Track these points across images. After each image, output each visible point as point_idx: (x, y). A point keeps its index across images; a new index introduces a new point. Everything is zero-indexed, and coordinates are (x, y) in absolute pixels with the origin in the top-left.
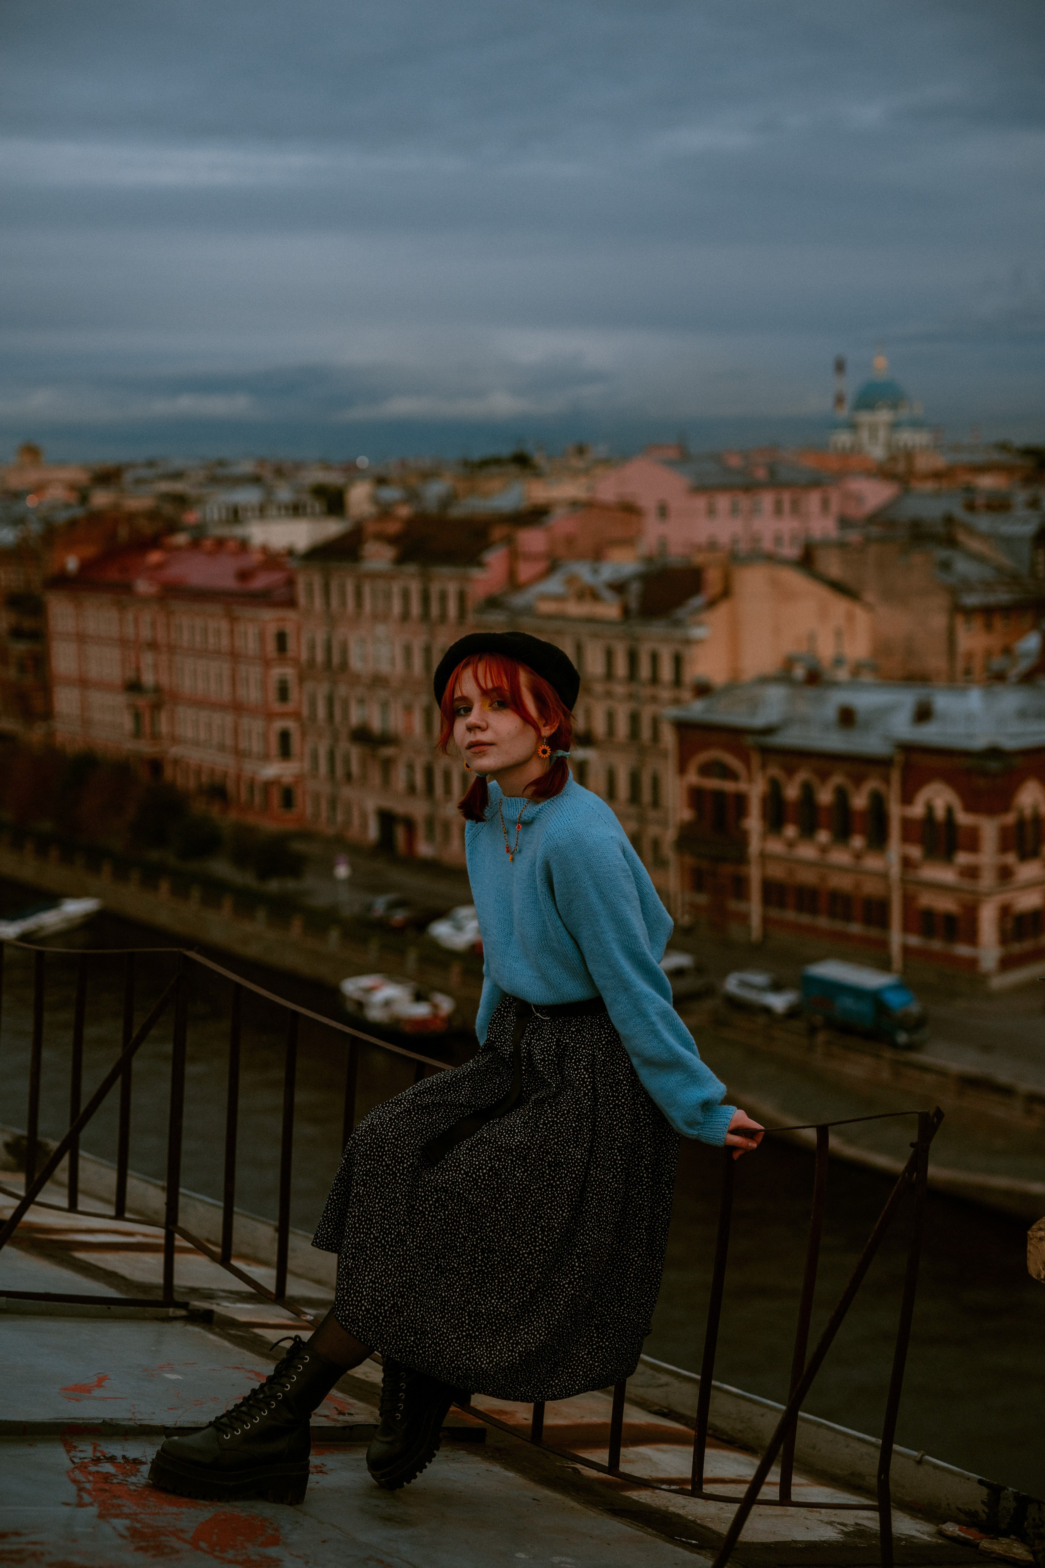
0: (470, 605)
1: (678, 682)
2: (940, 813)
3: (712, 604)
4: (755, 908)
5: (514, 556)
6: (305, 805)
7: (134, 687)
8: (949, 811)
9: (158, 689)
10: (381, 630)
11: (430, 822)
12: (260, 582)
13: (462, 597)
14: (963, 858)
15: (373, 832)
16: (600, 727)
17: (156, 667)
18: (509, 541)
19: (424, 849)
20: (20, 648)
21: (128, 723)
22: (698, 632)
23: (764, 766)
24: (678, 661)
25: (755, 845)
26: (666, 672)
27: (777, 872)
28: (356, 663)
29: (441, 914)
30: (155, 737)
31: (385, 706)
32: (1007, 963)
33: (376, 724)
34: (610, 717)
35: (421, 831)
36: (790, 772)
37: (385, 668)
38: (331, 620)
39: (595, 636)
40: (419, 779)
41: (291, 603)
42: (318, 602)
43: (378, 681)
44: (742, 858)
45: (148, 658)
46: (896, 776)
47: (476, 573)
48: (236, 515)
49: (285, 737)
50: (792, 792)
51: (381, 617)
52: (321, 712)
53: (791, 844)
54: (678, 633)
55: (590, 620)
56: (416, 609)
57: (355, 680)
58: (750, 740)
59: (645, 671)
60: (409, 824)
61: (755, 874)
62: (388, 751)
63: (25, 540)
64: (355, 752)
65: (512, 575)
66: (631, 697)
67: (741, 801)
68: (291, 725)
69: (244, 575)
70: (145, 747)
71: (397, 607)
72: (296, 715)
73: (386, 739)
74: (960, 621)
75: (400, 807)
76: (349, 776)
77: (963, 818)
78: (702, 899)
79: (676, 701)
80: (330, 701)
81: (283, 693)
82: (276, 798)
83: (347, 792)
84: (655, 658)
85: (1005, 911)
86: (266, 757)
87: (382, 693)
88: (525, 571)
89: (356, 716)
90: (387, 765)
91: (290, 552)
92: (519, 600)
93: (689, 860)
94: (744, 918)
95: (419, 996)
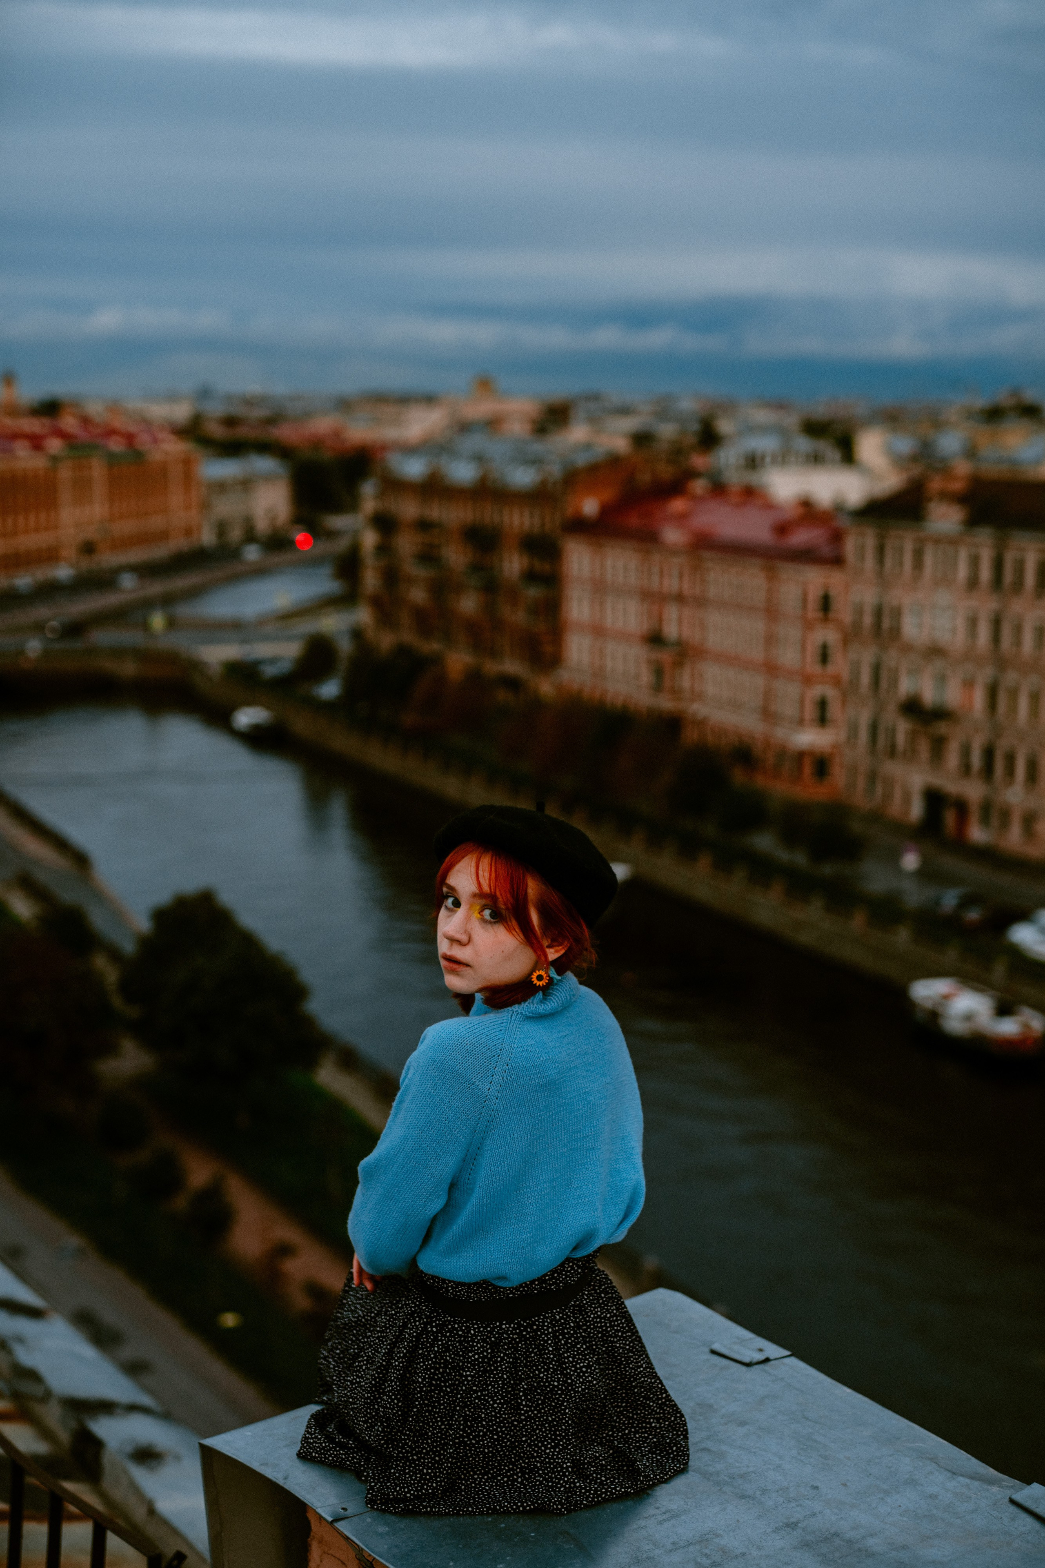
6: (839, 776)
7: (655, 639)
9: (679, 643)
10: (943, 597)
11: (986, 808)
12: (801, 537)
13: (1042, 566)
15: (916, 811)
17: (680, 621)
19: (977, 834)
20: (533, 592)
21: (646, 677)
28: (910, 628)
30: (676, 693)
31: (941, 680)
33: (929, 695)
35: (975, 816)
37: (943, 637)
38: (883, 580)
40: (976, 760)
41: (837, 561)
42: (870, 562)
43: (935, 651)
45: (672, 613)
48: (753, 462)
49: (823, 704)
51: (944, 580)
52: (866, 678)
56: (986, 574)
57: (907, 648)
60: (961, 807)
62: (942, 728)
63: (544, 483)
64: (903, 727)
68: (831, 693)
69: (782, 529)
70: (666, 703)
71: (962, 572)
72: (837, 681)
73: (940, 714)
75: (952, 786)
76: (892, 752)
80: (877, 669)
81: (824, 656)
82: (808, 769)
83: (893, 768)
86: (801, 722)
87: (939, 665)
89: (906, 686)
90: (938, 742)
91: (839, 508)
95: (1003, 1010)
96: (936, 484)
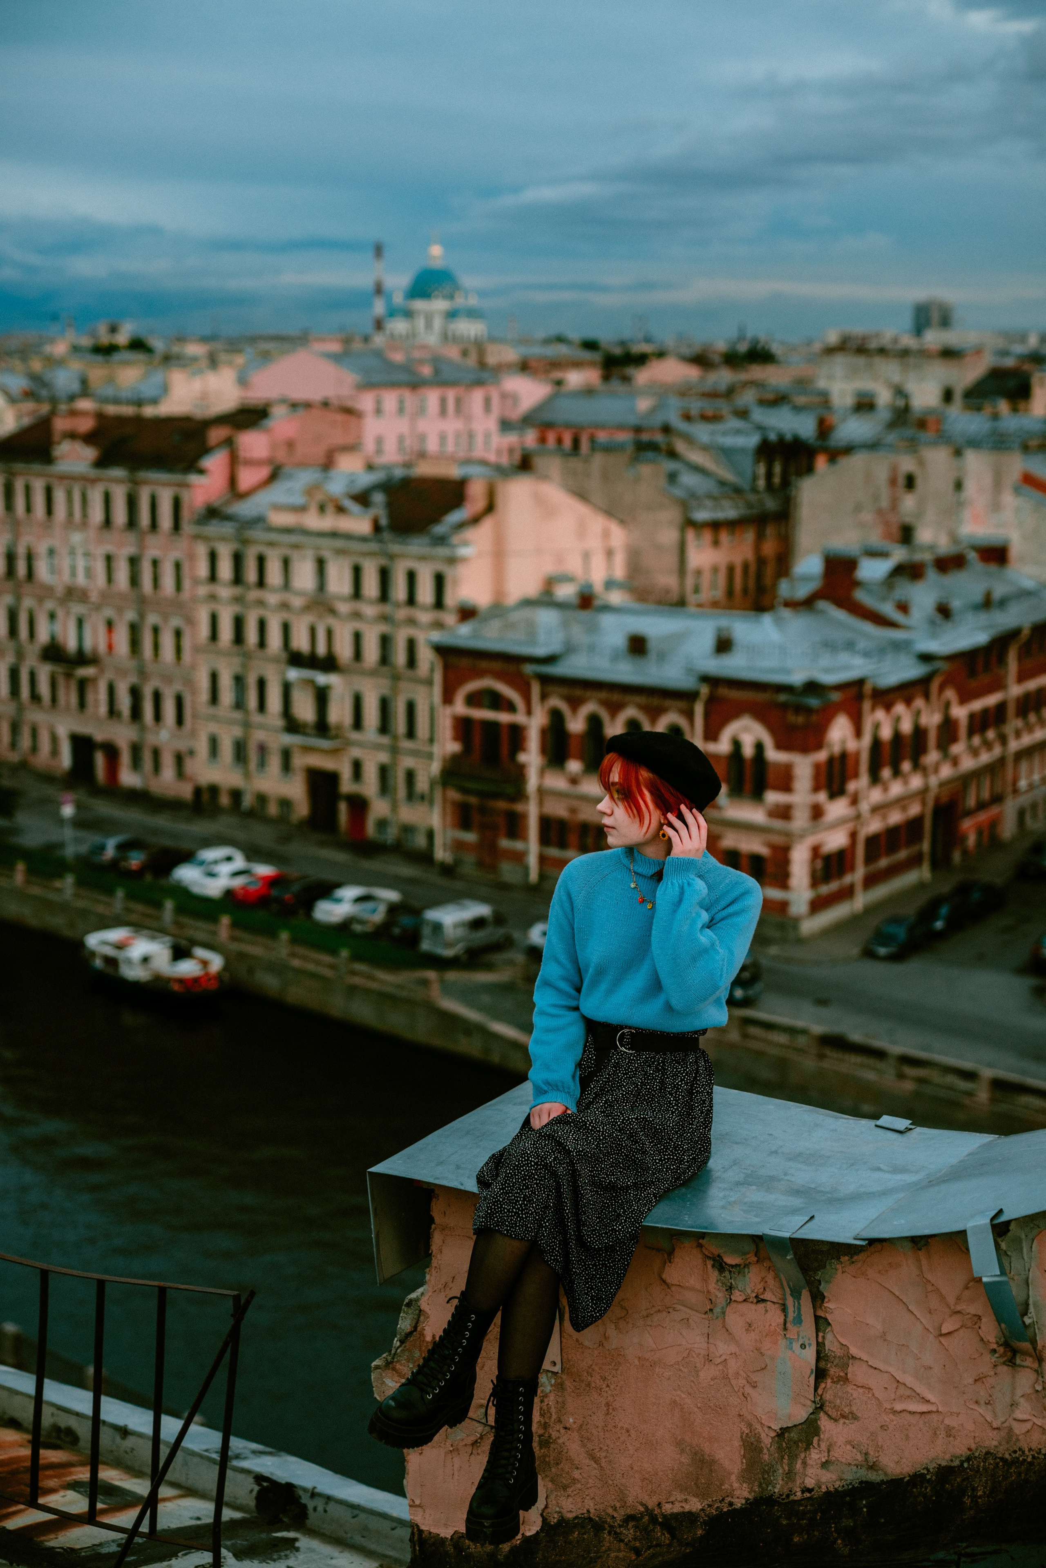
0: (185, 514)
1: (439, 604)
2: (748, 751)
3: (476, 520)
4: (532, 847)
5: (234, 461)
8: (759, 747)
10: (77, 539)
11: (136, 750)
13: (177, 504)
14: (773, 797)
15: (66, 760)
16: (344, 650)
18: (229, 442)
19: (128, 778)
22: (463, 551)
23: (544, 697)
24: (439, 581)
25: (532, 782)
26: (425, 593)
27: (558, 810)
29: (187, 857)
31: (81, 621)
32: (817, 905)
33: (70, 643)
34: (357, 638)
35: (125, 758)
36: (575, 704)
37: (81, 581)
38: (14, 526)
39: (340, 552)
40: (124, 702)
43: (73, 594)
44: (520, 795)
46: (699, 709)
47: (194, 479)
50: (576, 725)
51: (77, 525)
52: (3, 629)
53: (574, 781)
54: (442, 551)
55: (334, 534)
56: (120, 515)
57: (44, 592)
58: (529, 669)
59: (400, 591)
60: (112, 752)
61: (532, 812)
62: (85, 672)
64: (44, 670)
65: (233, 481)
66: (385, 618)
67: (517, 734)
71: (97, 515)
73: (82, 659)
74: (690, 535)
75: (99, 733)
76: (35, 697)
77: (773, 755)
78: (470, 837)
79: (439, 625)
80: (12, 617)
83: (34, 715)
84: (411, 577)
85: (816, 850)
87: (78, 609)
88: (247, 478)
89: (45, 633)
90: (83, 685)
92: (244, 509)
93: (454, 795)
94: (519, 857)
95: (180, 953)
96: (60, 424)
